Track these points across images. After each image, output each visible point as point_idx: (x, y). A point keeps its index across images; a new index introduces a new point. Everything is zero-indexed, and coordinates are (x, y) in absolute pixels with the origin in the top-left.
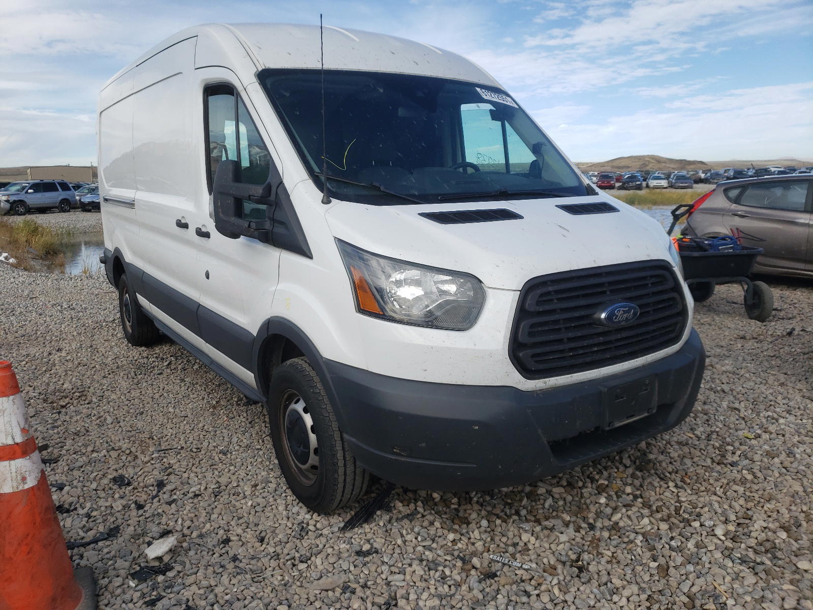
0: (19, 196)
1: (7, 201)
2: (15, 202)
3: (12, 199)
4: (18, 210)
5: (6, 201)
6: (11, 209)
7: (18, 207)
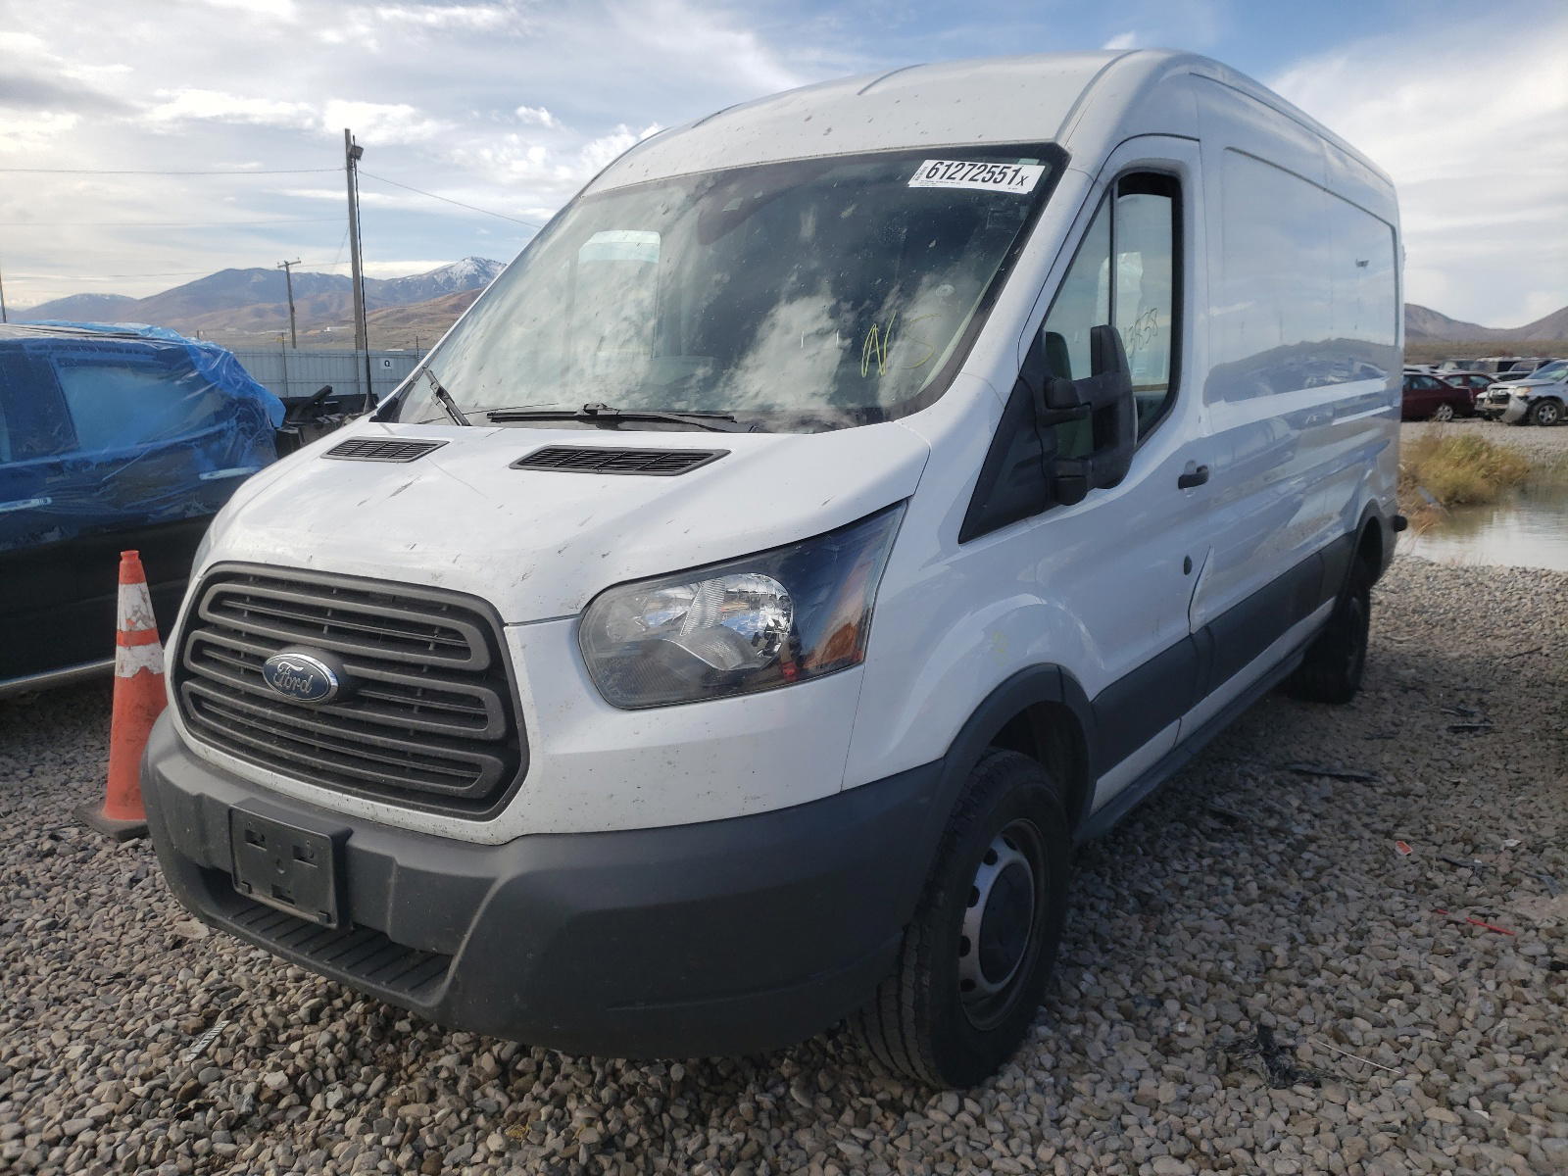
0: (1550, 388)
1: (1525, 398)
2: (1539, 399)
3: (1534, 394)
4: (1543, 417)
5: (1521, 398)
6: (1528, 412)
7: (1544, 410)
